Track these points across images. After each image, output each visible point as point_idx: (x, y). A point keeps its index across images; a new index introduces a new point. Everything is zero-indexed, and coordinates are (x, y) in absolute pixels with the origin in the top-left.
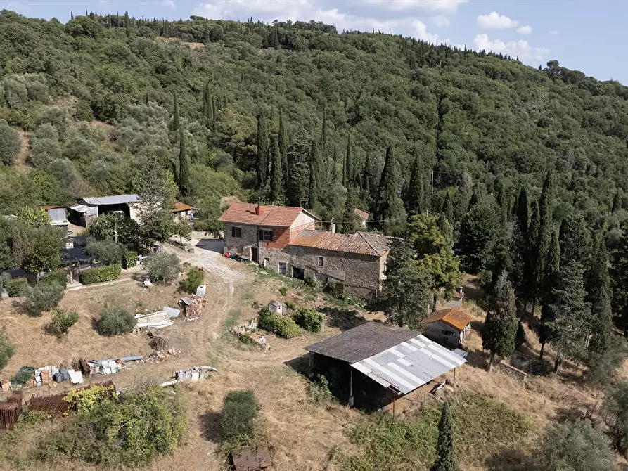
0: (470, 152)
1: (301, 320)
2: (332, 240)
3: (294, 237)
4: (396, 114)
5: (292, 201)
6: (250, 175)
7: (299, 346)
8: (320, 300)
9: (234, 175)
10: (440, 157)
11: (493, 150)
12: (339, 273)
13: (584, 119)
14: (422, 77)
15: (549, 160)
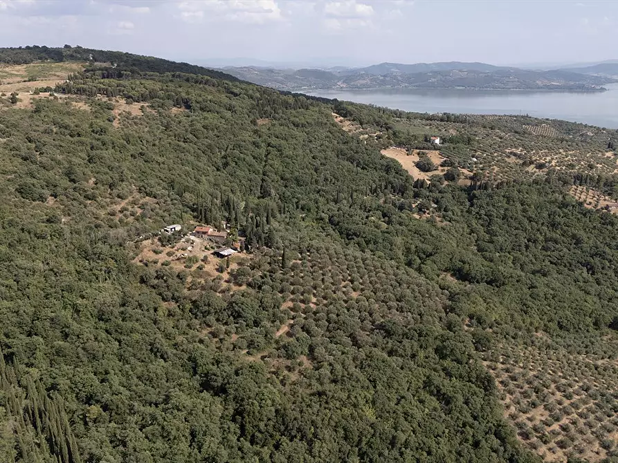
0: (278, 177)
1: (212, 248)
2: (216, 233)
3: (209, 233)
4: (244, 159)
5: (207, 223)
6: (195, 214)
7: (212, 251)
8: (215, 244)
9: (191, 214)
10: (263, 180)
11: (288, 176)
12: (218, 239)
13: (338, 151)
14: (259, 133)
15: (312, 178)
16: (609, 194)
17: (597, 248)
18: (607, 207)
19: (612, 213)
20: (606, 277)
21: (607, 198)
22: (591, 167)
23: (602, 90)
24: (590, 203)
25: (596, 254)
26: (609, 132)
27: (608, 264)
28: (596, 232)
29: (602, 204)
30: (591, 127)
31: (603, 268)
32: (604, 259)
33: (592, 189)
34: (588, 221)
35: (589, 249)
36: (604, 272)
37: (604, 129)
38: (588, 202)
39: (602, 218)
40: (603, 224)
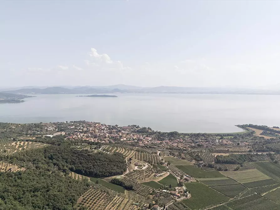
16: (12, 163)
17: (6, 188)
18: (10, 169)
19: (12, 171)
20: (9, 199)
21: (11, 165)
22: (5, 151)
23: (23, 101)
24: (3, 169)
25: (5, 191)
26: (22, 126)
27: (10, 194)
28: (5, 181)
29: (8, 168)
30: (14, 124)
31: (8, 196)
32: (8, 192)
33: (5, 162)
34: (2, 177)
35: (2, 190)
36: (9, 197)
37: (19, 124)
38: (2, 169)
39: (8, 175)
40: (8, 177)
